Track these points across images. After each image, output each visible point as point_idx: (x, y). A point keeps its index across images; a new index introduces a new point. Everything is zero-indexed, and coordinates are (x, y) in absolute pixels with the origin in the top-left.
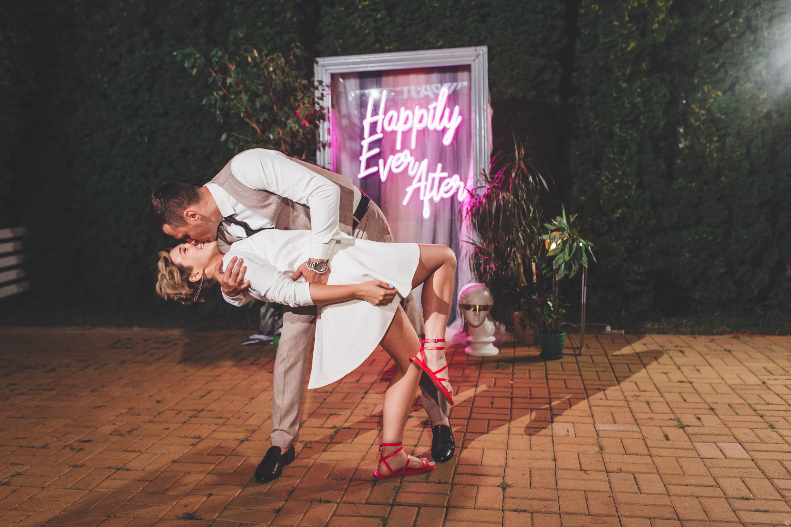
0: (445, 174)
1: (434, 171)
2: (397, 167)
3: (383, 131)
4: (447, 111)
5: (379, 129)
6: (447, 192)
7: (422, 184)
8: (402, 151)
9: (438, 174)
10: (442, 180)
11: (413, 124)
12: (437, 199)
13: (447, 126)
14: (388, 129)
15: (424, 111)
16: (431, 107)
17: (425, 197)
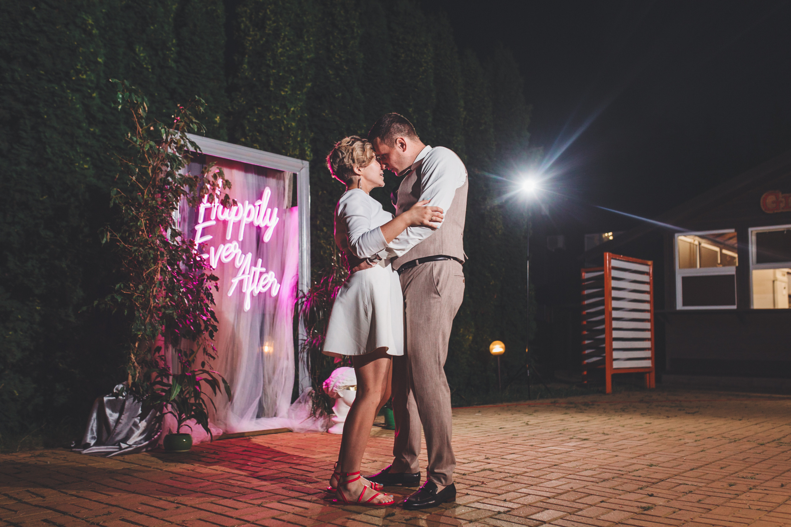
0: (264, 270)
1: (255, 265)
2: (226, 257)
3: (217, 219)
4: (269, 210)
5: (213, 217)
6: (264, 287)
7: (246, 277)
8: (230, 241)
9: (259, 269)
10: (261, 274)
11: (243, 217)
12: (256, 292)
13: (269, 225)
14: (221, 217)
15: (251, 206)
16: (257, 204)
17: (248, 289)
